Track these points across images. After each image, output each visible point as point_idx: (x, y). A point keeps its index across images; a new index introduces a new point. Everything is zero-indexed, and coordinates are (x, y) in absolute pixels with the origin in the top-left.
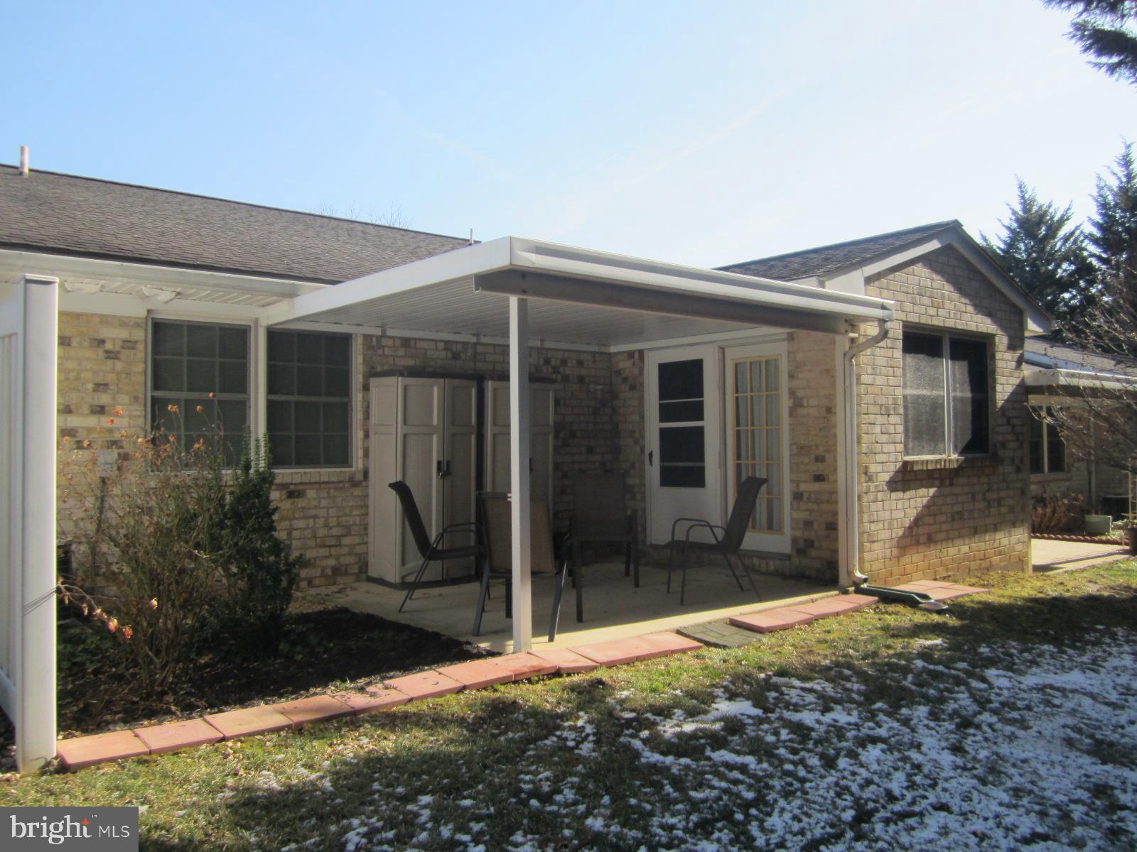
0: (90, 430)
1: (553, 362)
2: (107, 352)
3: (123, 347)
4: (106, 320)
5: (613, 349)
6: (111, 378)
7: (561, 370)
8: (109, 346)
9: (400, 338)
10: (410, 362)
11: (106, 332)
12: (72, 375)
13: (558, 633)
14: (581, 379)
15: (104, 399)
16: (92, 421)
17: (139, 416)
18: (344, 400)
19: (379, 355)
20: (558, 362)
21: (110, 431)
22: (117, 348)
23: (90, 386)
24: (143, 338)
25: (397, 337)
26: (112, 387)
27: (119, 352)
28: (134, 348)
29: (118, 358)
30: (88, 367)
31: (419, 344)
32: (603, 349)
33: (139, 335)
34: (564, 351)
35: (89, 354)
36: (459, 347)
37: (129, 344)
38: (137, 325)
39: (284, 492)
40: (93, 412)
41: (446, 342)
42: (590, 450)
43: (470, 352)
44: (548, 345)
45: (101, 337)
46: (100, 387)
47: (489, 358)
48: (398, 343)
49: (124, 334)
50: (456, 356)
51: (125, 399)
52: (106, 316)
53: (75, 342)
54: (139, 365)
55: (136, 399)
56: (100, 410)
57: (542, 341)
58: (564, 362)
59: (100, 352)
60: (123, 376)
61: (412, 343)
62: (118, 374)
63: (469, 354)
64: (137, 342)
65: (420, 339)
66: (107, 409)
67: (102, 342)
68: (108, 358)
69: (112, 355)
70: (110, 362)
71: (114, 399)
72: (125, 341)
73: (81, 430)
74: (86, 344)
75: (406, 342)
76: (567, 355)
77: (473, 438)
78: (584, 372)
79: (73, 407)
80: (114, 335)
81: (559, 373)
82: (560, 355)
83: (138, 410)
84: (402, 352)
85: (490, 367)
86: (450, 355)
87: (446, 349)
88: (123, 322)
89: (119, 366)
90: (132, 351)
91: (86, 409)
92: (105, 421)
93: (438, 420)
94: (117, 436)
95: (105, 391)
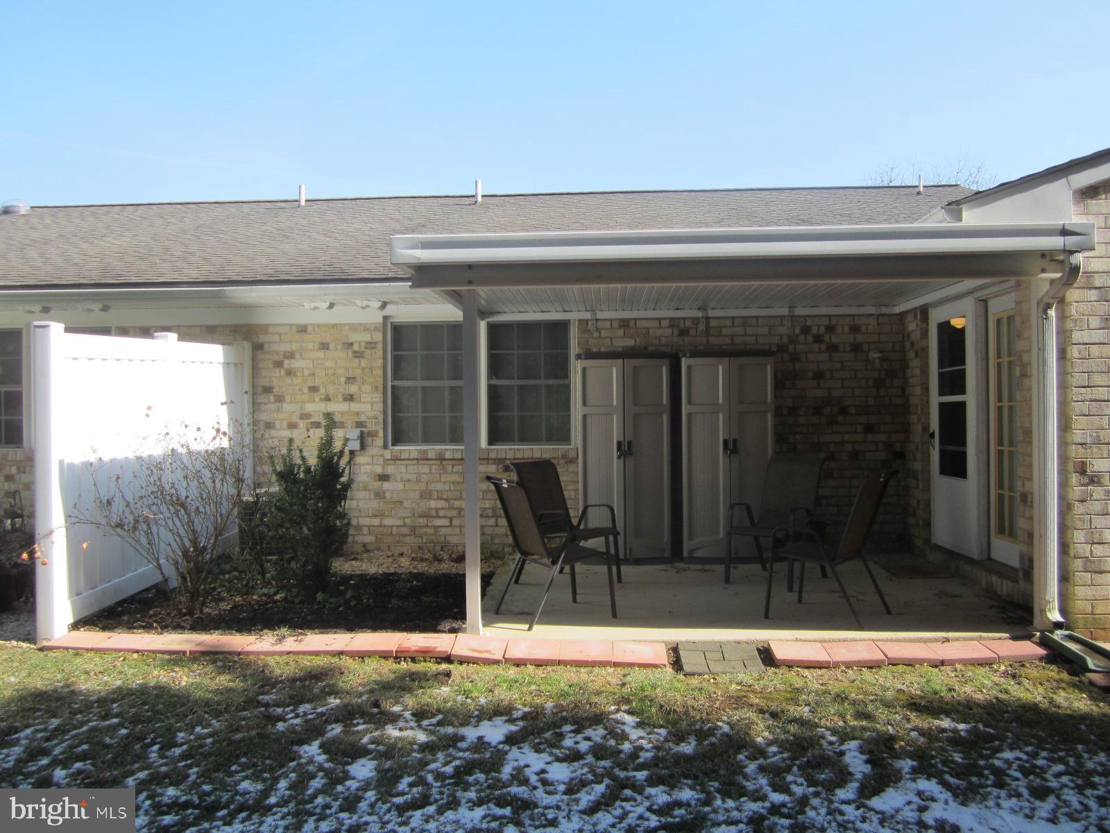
0: (343, 413)
1: (815, 330)
2: (354, 352)
3: (366, 348)
4: (354, 327)
5: (897, 310)
6: (358, 372)
7: (827, 338)
8: (356, 347)
9: (618, 319)
10: (629, 342)
11: (354, 337)
12: (330, 372)
13: (538, 623)
14: (856, 348)
15: (353, 389)
16: (344, 407)
17: (379, 402)
18: (565, 382)
19: (596, 338)
20: (822, 330)
21: (357, 414)
22: (362, 349)
23: (343, 380)
24: (381, 339)
25: (615, 319)
26: (359, 380)
27: (363, 352)
28: (374, 348)
29: (363, 357)
30: (342, 365)
31: (639, 324)
32: (885, 310)
33: (378, 337)
34: (830, 316)
35: (342, 355)
36: (688, 323)
37: (371, 345)
38: (376, 329)
39: (500, 466)
40: (345, 400)
41: (672, 319)
42: (869, 428)
43: (702, 327)
44: (800, 311)
45: (351, 340)
46: (350, 380)
47: (725, 331)
48: (615, 325)
49: (366, 337)
50: (684, 332)
51: (368, 388)
52: (353, 324)
53: (332, 346)
54: (377, 361)
55: (376, 388)
56: (350, 398)
57: (791, 307)
58: (830, 329)
59: (350, 354)
60: (367, 370)
61: (632, 323)
62: (363, 369)
63: (700, 329)
64: (376, 343)
65: (640, 319)
66: (355, 397)
67: (351, 344)
68: (355, 357)
69: (358, 355)
70: (357, 360)
71: (360, 388)
72: (367, 343)
73: (337, 414)
74: (339, 347)
75: (624, 323)
76: (834, 322)
77: (665, 418)
78: (860, 338)
79: (331, 397)
80: (360, 338)
81: (822, 341)
82: (826, 321)
83: (378, 397)
84: (621, 332)
85: (728, 341)
86: (676, 332)
87: (671, 326)
88: (366, 328)
89: (364, 363)
90: (373, 351)
91: (340, 398)
92: (354, 406)
93: (617, 401)
94: (363, 418)
95: (353, 383)
